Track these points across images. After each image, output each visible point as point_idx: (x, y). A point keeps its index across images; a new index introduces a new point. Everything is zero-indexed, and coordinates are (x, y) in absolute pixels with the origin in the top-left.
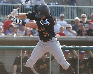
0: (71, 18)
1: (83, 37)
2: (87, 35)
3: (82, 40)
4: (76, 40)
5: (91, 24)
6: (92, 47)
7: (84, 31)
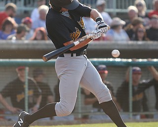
0: (117, 8)
1: (140, 43)
2: (147, 39)
3: (137, 48)
4: (127, 48)
5: (155, 18)
6: (155, 60)
7: (140, 32)
